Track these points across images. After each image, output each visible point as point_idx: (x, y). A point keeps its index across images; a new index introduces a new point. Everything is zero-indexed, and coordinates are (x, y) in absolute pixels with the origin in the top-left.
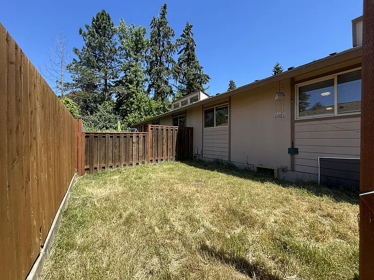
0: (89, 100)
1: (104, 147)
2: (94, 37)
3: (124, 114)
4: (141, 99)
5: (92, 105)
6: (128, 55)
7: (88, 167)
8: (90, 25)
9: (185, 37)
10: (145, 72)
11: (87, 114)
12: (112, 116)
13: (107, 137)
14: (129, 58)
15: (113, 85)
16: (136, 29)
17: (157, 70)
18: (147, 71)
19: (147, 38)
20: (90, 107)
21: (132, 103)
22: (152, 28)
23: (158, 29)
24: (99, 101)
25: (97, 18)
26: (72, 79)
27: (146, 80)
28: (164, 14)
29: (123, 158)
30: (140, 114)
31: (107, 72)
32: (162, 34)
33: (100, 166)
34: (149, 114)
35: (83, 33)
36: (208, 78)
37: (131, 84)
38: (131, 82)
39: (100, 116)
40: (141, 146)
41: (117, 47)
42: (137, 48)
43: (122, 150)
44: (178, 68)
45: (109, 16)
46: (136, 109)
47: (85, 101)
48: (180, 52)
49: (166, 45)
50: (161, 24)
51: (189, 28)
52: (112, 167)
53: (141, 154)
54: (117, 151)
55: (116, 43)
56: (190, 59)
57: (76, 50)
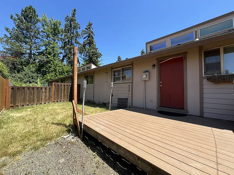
0: (17, 63)
1: (23, 95)
2: (22, 22)
3: (44, 74)
4: (57, 65)
5: (19, 66)
6: (48, 36)
7: (12, 105)
8: (20, 14)
9: (88, 30)
10: (60, 48)
11: (15, 73)
12: (35, 74)
13: (25, 89)
14: (49, 38)
15: (36, 54)
16: (54, 21)
17: (68, 47)
18: (62, 47)
19: (62, 27)
20: (17, 68)
21: (50, 67)
22: (66, 21)
23: (70, 23)
24: (24, 65)
25: (25, 10)
26: (3, 48)
27: (61, 53)
28: (74, 15)
29: (36, 100)
30: (56, 74)
31: (32, 46)
32: (73, 26)
33: (20, 105)
34: (62, 74)
35: (13, 18)
36: (101, 55)
37: (50, 55)
38: (50, 54)
39: (25, 75)
40: (47, 94)
41: (40, 30)
42: (55, 33)
43: (36, 96)
44: (82, 48)
45: (34, 10)
46: (53, 71)
47: (13, 64)
48: (85, 38)
49: (75, 33)
50: (72, 20)
51: (90, 25)
52: (28, 105)
53: (47, 98)
54: (32, 96)
55: (39, 28)
56: (91, 43)
57: (7, 29)
